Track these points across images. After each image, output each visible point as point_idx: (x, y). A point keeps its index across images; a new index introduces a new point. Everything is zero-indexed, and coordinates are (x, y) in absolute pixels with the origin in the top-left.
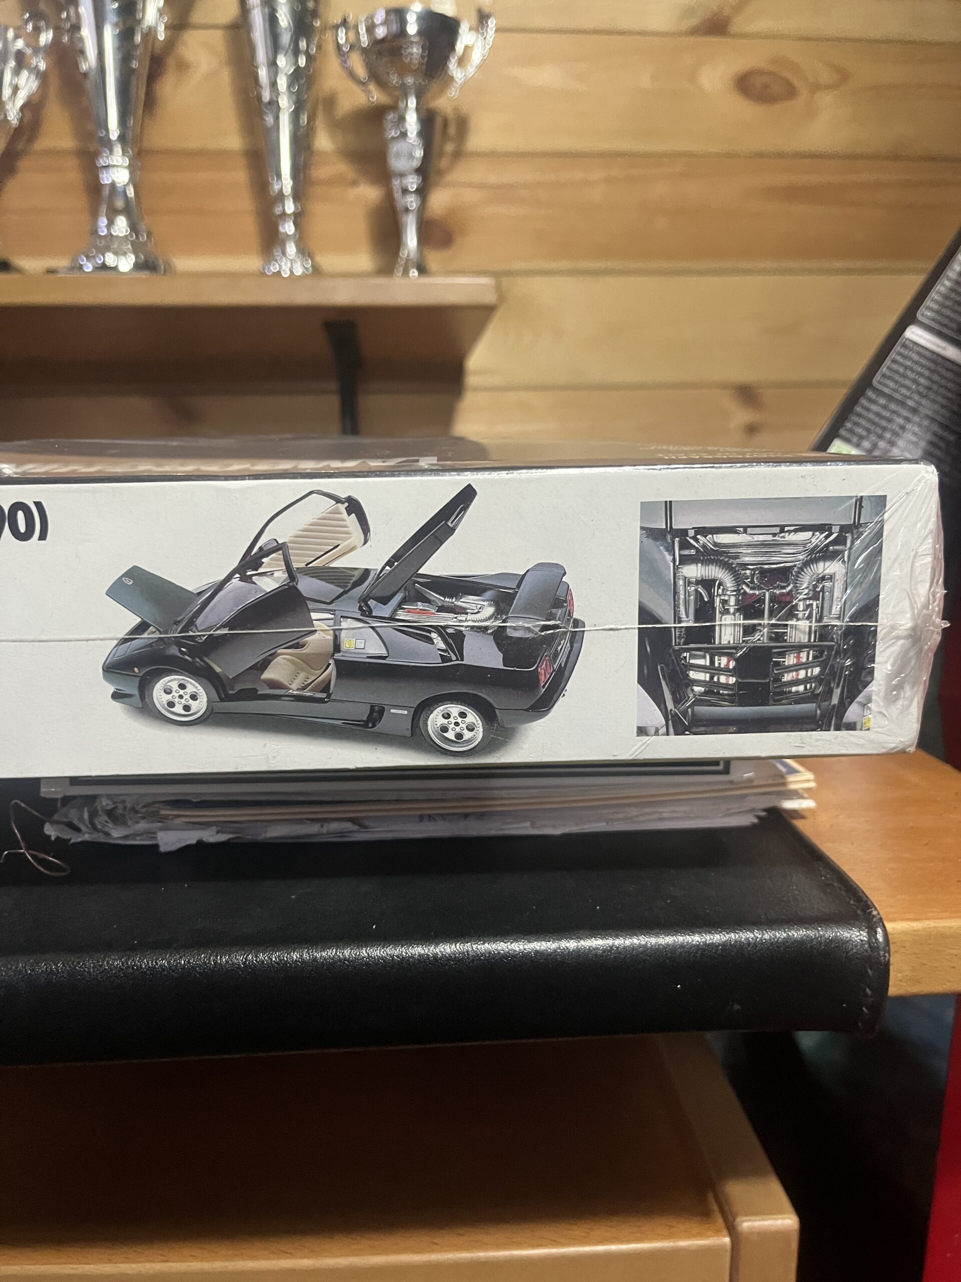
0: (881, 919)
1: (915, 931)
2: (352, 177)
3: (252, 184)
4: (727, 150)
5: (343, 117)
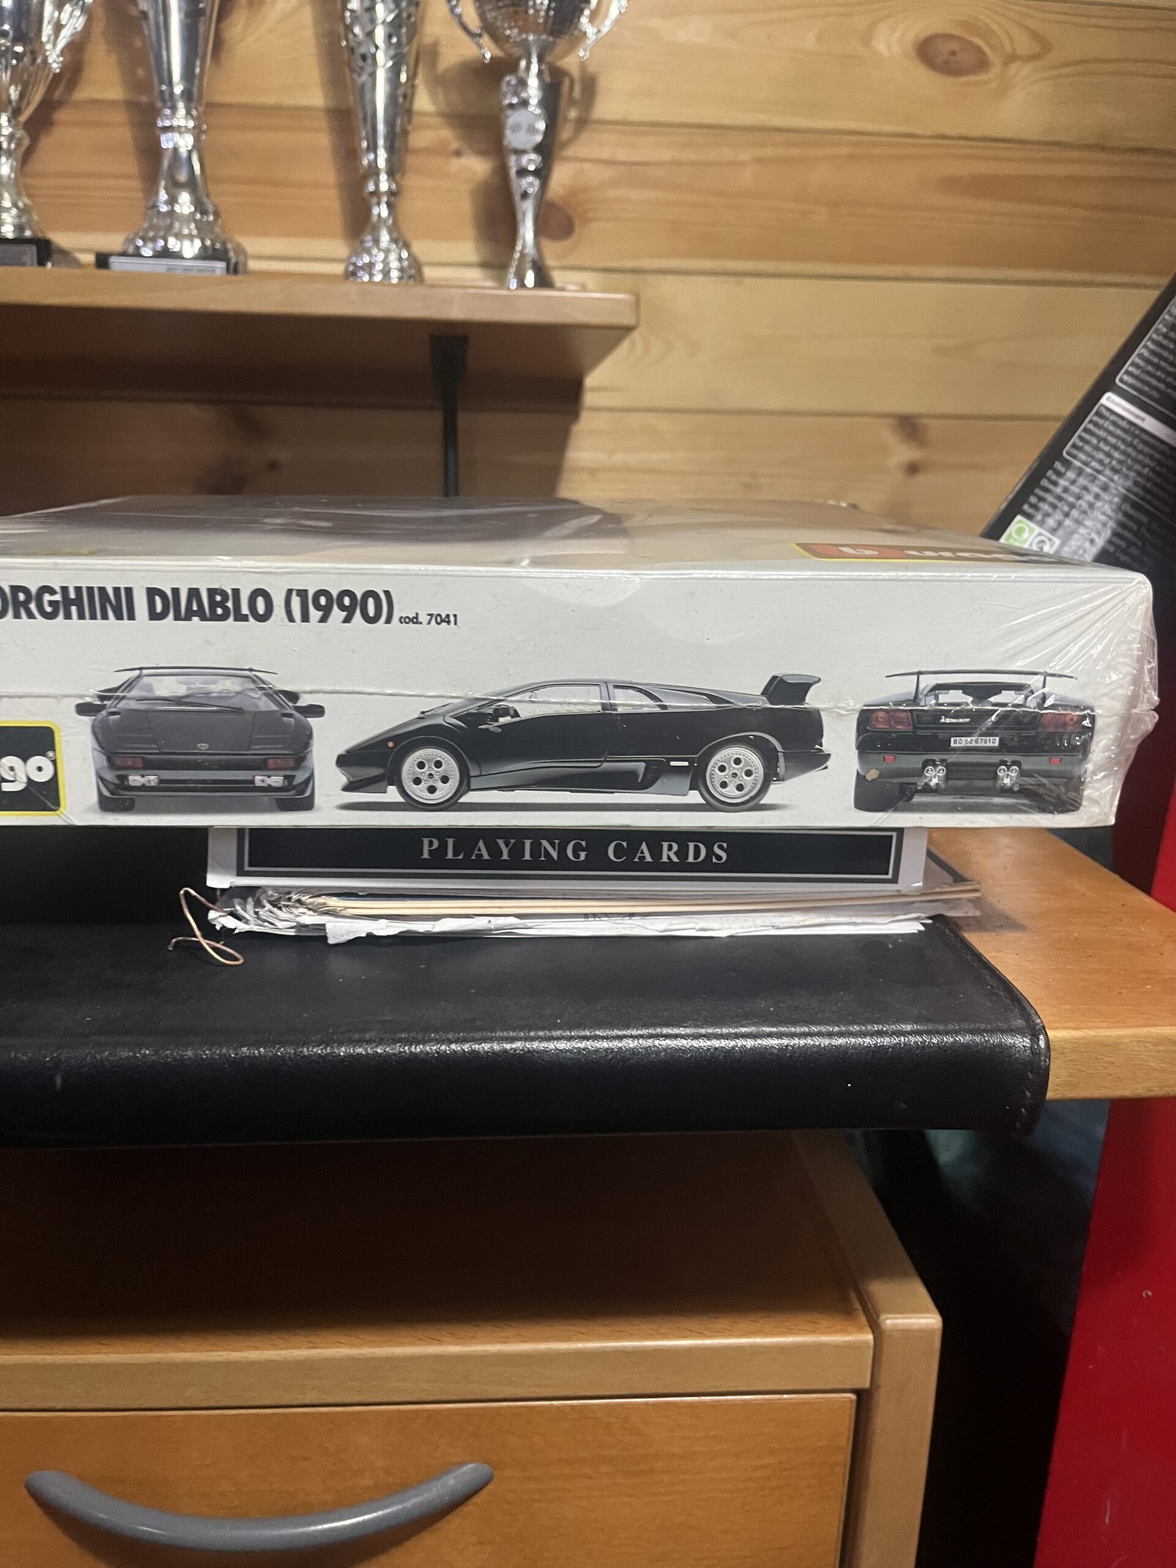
0: (1044, 1027)
1: (1075, 1039)
2: (455, 145)
3: (336, 150)
4: (903, 129)
5: (447, 71)
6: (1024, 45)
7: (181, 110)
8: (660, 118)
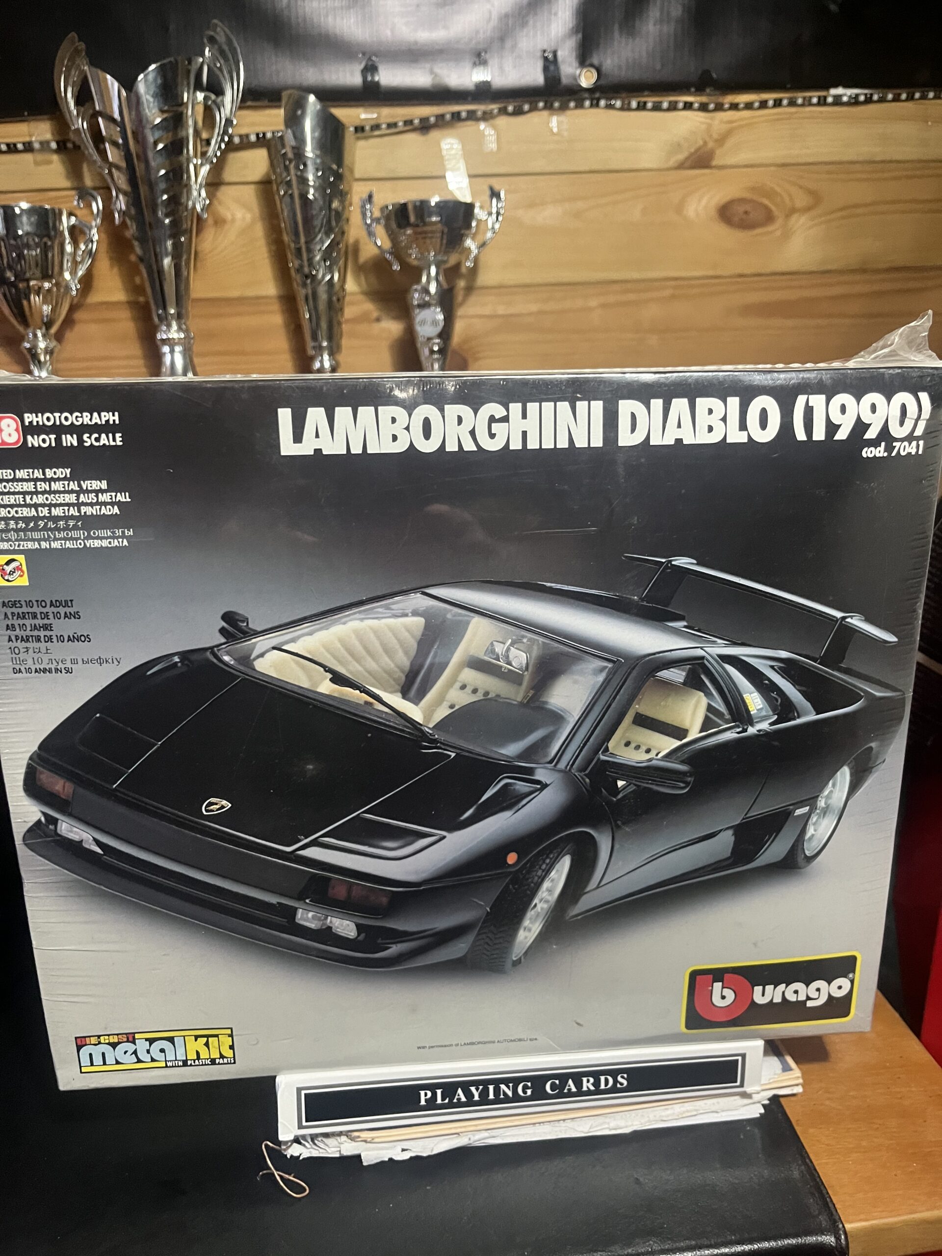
2: (375, 314)
3: (287, 325)
4: (711, 273)
5: (366, 263)
6: (801, 200)
7: (175, 326)
8: (528, 281)
